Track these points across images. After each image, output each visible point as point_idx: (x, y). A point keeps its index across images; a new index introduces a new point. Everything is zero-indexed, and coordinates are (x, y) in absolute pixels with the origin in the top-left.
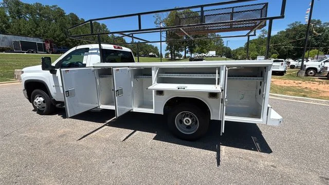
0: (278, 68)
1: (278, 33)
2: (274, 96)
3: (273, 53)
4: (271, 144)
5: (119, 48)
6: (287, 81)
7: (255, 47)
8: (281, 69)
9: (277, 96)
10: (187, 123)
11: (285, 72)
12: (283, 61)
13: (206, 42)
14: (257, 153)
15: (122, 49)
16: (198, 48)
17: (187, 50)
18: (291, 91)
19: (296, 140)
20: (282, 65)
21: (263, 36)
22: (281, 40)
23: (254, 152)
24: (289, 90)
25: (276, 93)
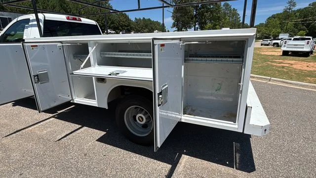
0: (303, 48)
1: (310, 5)
2: (287, 83)
3: (300, 30)
4: (259, 156)
5: (75, 19)
6: (312, 64)
7: (278, 22)
8: (307, 49)
9: (290, 83)
10: (141, 121)
11: (311, 52)
12: (310, 39)
13: (219, 17)
14: (231, 171)
15: (81, 20)
16: (209, 25)
17: (197, 26)
18: (312, 77)
19: (298, 152)
20: (308, 44)
21: (290, 9)
22: (312, 13)
23: (227, 168)
24: (309, 76)
25: (291, 79)
